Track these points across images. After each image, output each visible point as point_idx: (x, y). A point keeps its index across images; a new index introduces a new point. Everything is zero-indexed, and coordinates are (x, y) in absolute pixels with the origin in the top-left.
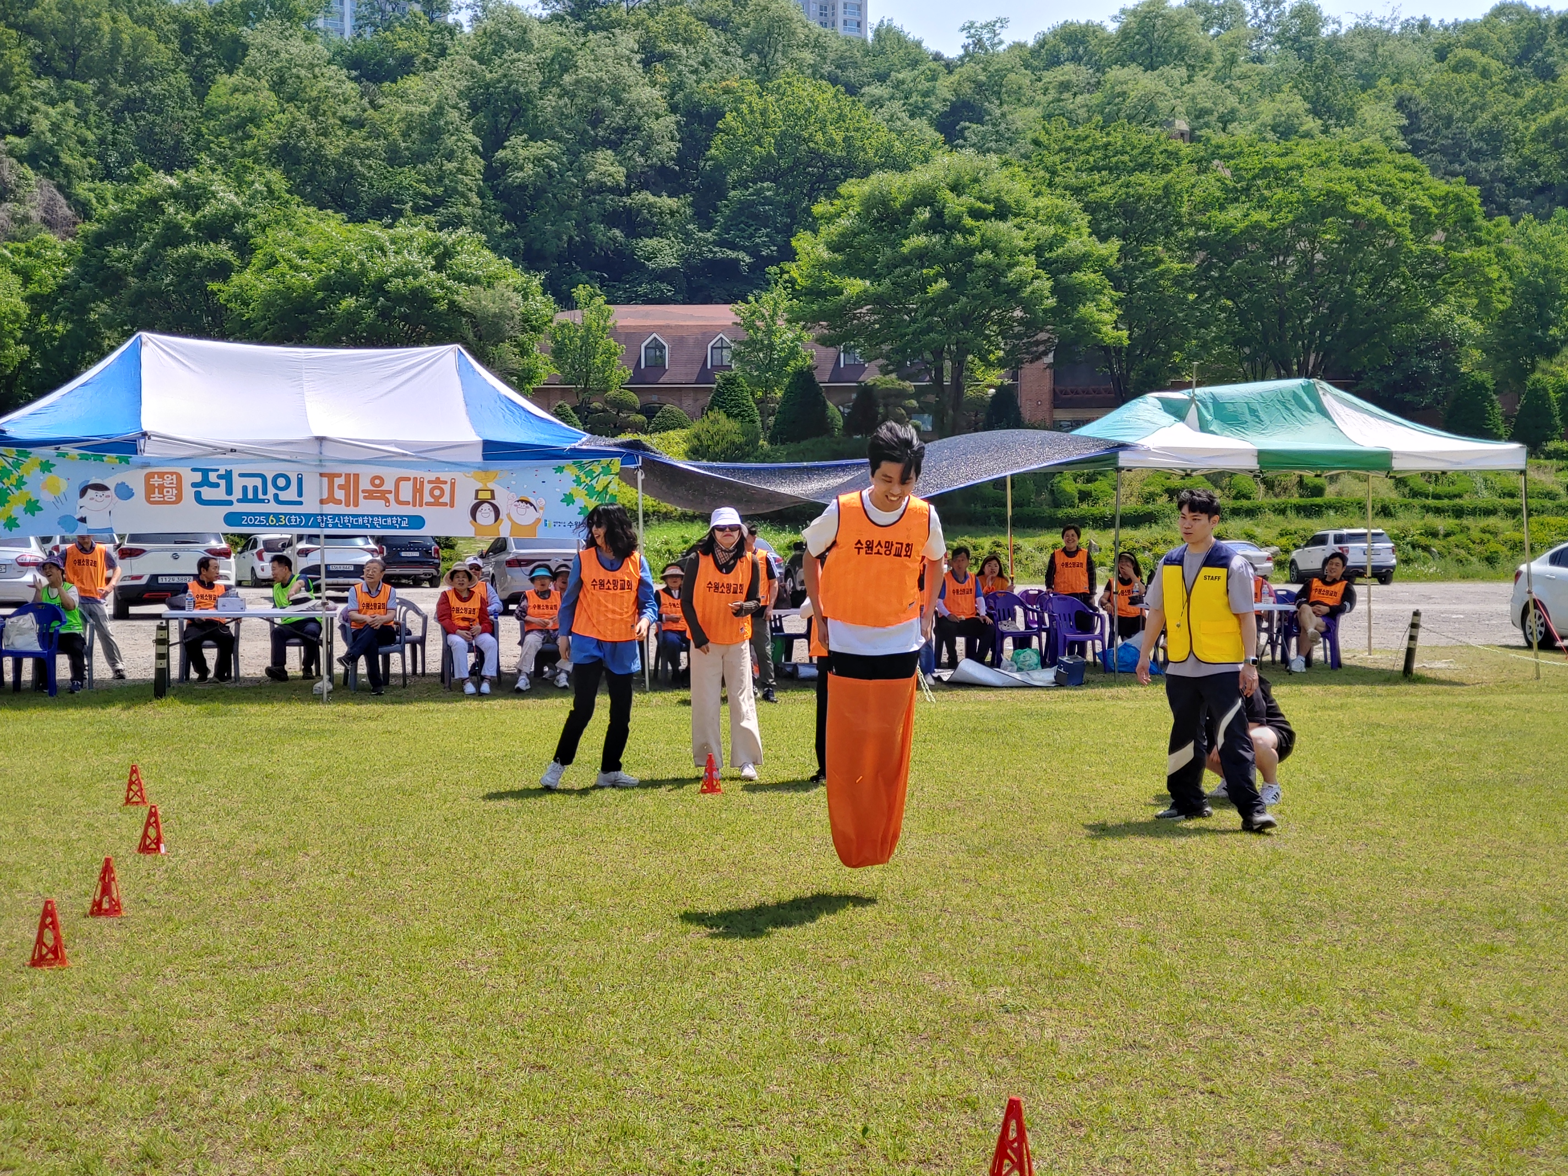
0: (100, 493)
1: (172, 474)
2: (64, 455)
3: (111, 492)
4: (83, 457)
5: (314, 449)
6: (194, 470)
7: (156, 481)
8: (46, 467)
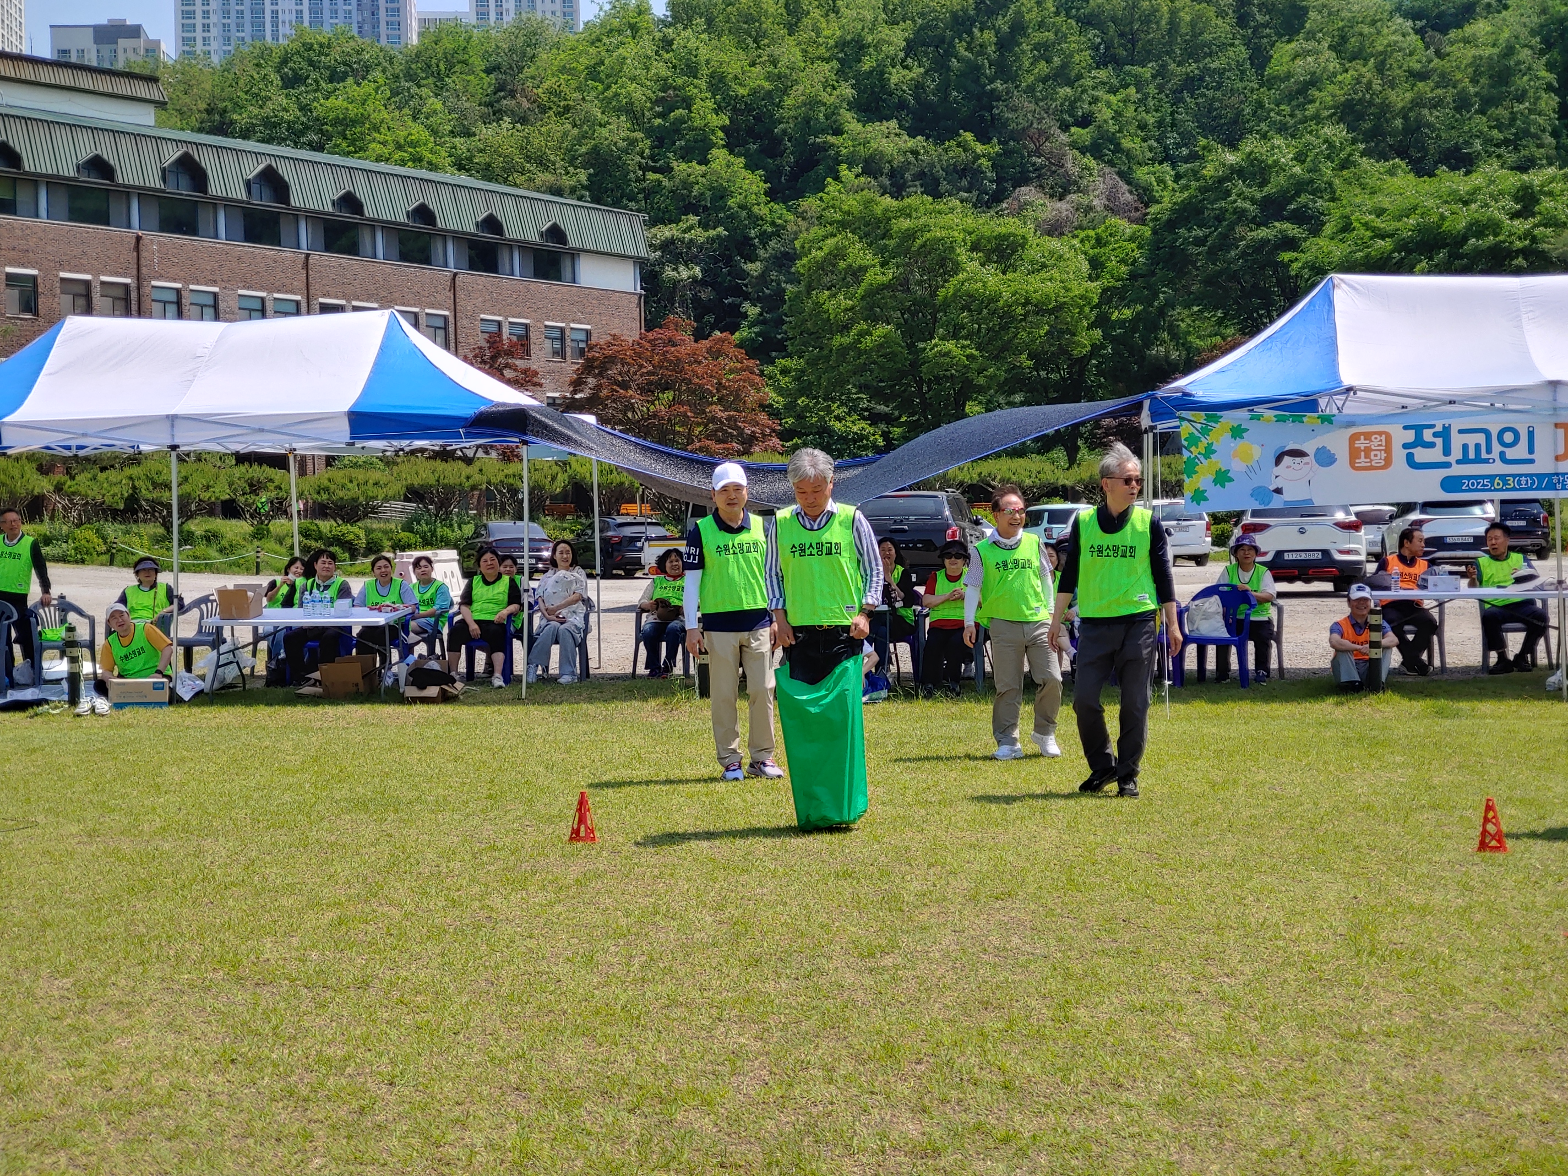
0: (1298, 460)
1: (1380, 433)
2: (1258, 418)
3: (1310, 459)
4: (1279, 419)
5: (1547, 396)
6: (1405, 428)
7: (1361, 444)
8: (1237, 432)
